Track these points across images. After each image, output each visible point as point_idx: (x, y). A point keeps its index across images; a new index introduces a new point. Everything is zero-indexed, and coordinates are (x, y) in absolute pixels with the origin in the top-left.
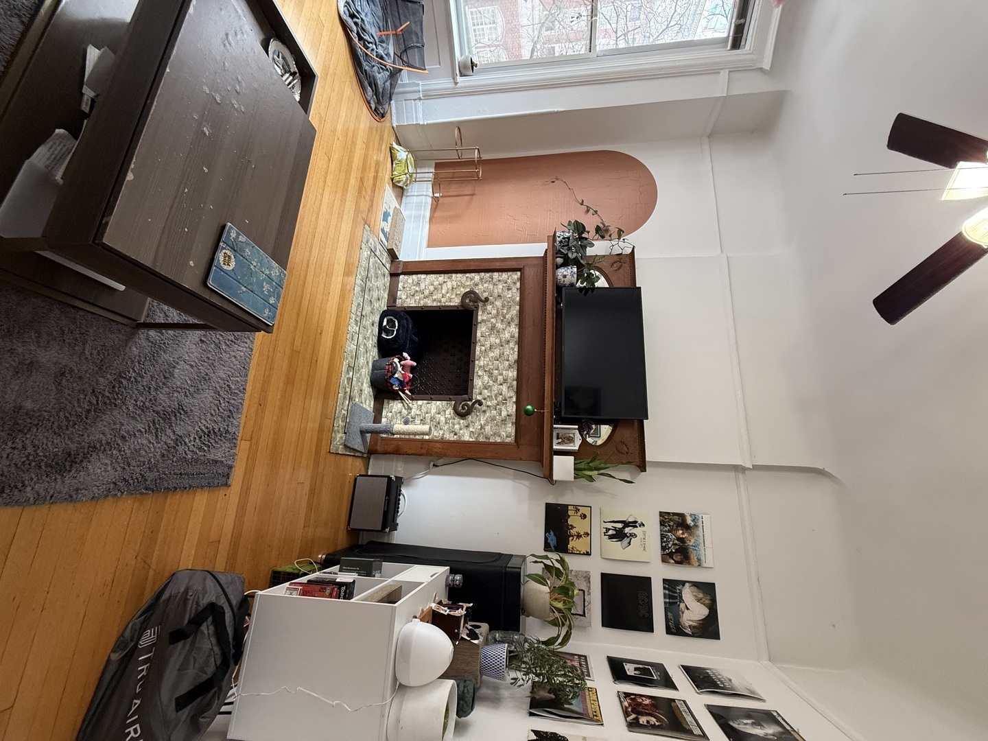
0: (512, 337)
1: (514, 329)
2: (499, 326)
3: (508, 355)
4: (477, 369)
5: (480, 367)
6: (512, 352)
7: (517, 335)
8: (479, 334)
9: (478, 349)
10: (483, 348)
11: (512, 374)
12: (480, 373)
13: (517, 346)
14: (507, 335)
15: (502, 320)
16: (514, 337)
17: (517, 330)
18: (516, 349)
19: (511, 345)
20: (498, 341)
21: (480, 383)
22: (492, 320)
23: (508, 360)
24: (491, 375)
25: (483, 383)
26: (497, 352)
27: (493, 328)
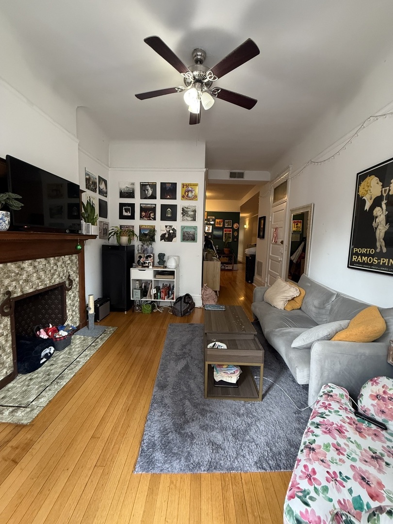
0: (31, 264)
1: (26, 264)
2: (24, 277)
3: (43, 265)
4: (51, 284)
6: (41, 263)
7: (30, 261)
8: (31, 290)
9: (41, 287)
10: (40, 284)
11: (52, 260)
12: (53, 281)
14: (31, 269)
15: (21, 275)
16: (31, 263)
17: (27, 261)
18: (38, 260)
19: (36, 264)
20: (35, 275)
21: (58, 279)
22: (21, 283)
23: (45, 265)
24: (53, 274)
25: (57, 278)
26: (42, 273)
27: (27, 281)
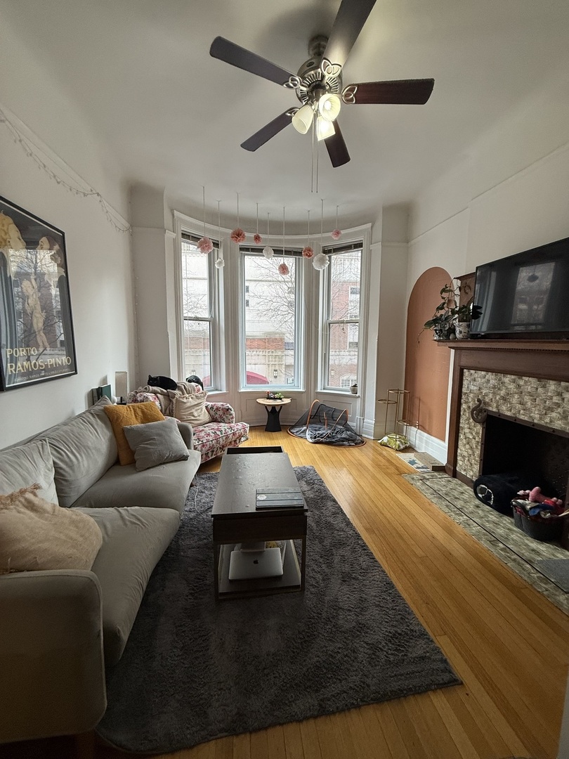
0: (514, 381)
1: (507, 379)
2: (503, 393)
3: (532, 387)
4: (542, 423)
5: (541, 419)
6: (530, 384)
7: (513, 377)
8: (508, 414)
9: (522, 417)
10: (522, 412)
11: (552, 386)
12: (547, 420)
13: (524, 378)
14: (512, 386)
15: (499, 389)
16: (515, 379)
17: (509, 376)
18: (527, 379)
19: (521, 383)
20: (516, 396)
21: (560, 422)
22: (497, 398)
23: (537, 389)
24: (550, 409)
25: (559, 419)
26: (527, 398)
27: (504, 399)
